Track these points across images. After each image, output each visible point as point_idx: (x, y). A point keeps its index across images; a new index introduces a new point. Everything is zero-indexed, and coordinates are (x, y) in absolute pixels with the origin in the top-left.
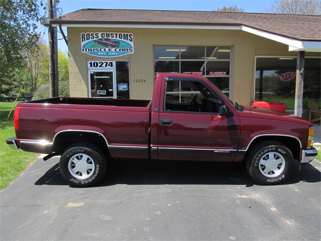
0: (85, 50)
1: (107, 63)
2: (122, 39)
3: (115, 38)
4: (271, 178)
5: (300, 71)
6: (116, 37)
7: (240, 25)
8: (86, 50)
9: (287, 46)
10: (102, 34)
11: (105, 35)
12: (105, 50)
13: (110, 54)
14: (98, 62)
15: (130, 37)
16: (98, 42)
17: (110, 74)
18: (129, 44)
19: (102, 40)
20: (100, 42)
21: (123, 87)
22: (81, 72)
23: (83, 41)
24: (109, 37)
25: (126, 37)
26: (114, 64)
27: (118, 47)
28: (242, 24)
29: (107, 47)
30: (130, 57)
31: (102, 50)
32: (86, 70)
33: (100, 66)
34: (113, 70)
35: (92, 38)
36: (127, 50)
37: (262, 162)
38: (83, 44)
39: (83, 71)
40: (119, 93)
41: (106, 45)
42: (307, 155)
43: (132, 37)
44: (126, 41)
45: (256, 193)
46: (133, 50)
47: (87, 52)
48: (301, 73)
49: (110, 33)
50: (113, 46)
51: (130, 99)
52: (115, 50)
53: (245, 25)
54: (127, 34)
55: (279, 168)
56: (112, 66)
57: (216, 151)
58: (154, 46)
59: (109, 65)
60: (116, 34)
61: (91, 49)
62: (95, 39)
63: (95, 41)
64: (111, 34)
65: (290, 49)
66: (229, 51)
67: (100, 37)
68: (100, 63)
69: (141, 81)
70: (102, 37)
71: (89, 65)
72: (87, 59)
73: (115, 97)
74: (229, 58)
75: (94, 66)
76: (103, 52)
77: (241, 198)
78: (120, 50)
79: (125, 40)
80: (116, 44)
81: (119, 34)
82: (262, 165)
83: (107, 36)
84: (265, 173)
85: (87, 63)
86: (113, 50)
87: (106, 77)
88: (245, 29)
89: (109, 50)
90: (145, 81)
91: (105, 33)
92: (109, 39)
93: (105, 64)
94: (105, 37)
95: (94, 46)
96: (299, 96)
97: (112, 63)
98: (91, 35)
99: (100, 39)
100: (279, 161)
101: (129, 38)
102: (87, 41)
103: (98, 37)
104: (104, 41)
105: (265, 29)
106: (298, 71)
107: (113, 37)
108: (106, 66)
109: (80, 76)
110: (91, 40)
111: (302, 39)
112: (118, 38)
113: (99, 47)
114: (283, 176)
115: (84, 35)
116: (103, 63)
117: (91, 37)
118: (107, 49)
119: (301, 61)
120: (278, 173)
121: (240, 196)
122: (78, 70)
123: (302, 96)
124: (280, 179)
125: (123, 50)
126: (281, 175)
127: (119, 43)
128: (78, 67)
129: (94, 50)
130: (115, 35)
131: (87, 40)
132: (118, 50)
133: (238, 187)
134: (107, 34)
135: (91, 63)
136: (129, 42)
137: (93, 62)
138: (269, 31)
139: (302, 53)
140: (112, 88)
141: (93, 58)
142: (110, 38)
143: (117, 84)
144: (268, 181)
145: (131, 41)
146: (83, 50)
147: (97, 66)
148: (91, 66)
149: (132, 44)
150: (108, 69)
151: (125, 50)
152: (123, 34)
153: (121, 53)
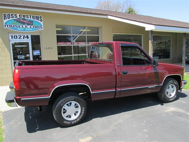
0: (6, 26)
1: (24, 36)
2: (35, 20)
3: (29, 18)
6: (31, 18)
7: (107, 15)
8: (8, 26)
10: (20, 15)
11: (22, 16)
12: (22, 26)
13: (26, 29)
14: (18, 35)
15: (40, 18)
16: (17, 21)
17: (27, 44)
18: (40, 23)
19: (20, 19)
20: (18, 21)
21: (36, 53)
22: (4, 42)
23: (5, 19)
24: (25, 17)
25: (37, 18)
26: (30, 37)
27: (32, 25)
30: (40, 32)
31: (20, 26)
32: (8, 41)
33: (19, 38)
34: (29, 41)
35: (12, 17)
36: (39, 27)
38: (5, 21)
40: (34, 57)
41: (24, 23)
43: (42, 19)
44: (38, 21)
46: (43, 27)
47: (9, 28)
49: (26, 15)
50: (28, 24)
51: (42, 60)
52: (30, 27)
53: (110, 15)
54: (38, 17)
56: (28, 38)
58: (56, 25)
59: (26, 38)
60: (30, 16)
61: (12, 26)
62: (14, 18)
63: (15, 20)
64: (27, 16)
65: (146, 29)
67: (18, 17)
68: (19, 36)
69: (49, 48)
70: (20, 17)
71: (10, 37)
72: (9, 33)
73: (31, 59)
75: (15, 38)
76: (21, 28)
78: (34, 27)
79: (37, 20)
80: (30, 23)
81: (33, 16)
83: (23, 17)
85: (9, 36)
86: (29, 27)
87: (24, 46)
88: (110, 17)
89: (26, 27)
90: (52, 48)
92: (25, 19)
93: (22, 37)
94: (22, 18)
95: (14, 23)
97: (28, 36)
99: (18, 19)
101: (40, 19)
102: (8, 20)
103: (17, 17)
104: (21, 20)
106: (150, 41)
107: (28, 18)
108: (24, 38)
109: (4, 45)
110: (11, 19)
111: (154, 24)
112: (32, 19)
113: (18, 24)
115: (6, 15)
116: (21, 36)
117: (11, 16)
118: (24, 26)
119: (151, 36)
125: (36, 27)
127: (33, 22)
129: (14, 26)
130: (29, 17)
131: (8, 18)
132: (32, 27)
134: (23, 15)
135: (12, 36)
136: (39, 21)
137: (13, 35)
140: (29, 54)
141: (14, 32)
142: (26, 18)
143: (32, 50)
145: (42, 21)
146: (5, 26)
147: (17, 38)
148: (12, 38)
149: (42, 23)
150: (25, 40)
151: (37, 27)
152: (35, 16)
153: (34, 29)
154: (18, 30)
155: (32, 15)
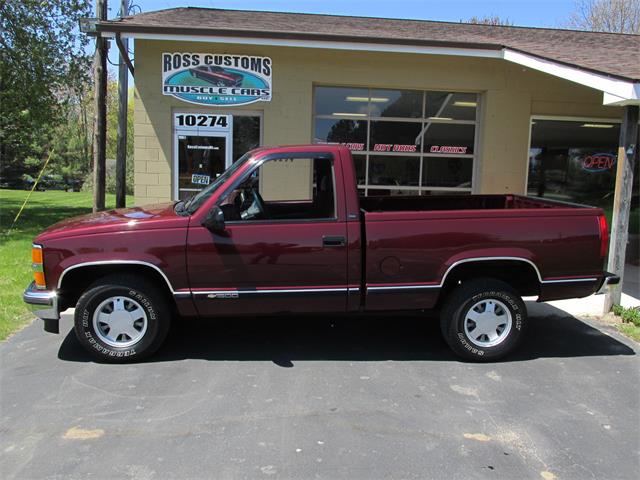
0: (169, 89)
1: (214, 118)
2: (249, 70)
3: (233, 66)
6: (236, 65)
7: (500, 47)
8: (172, 90)
10: (206, 58)
11: (213, 60)
12: (211, 90)
13: (222, 99)
14: (196, 116)
15: (265, 65)
16: (197, 73)
17: (220, 141)
19: (206, 69)
22: (159, 135)
23: (165, 70)
24: (221, 63)
25: (256, 65)
26: (229, 120)
27: (239, 85)
28: (504, 47)
29: (216, 85)
30: (262, 107)
31: (205, 90)
32: (170, 131)
33: (200, 124)
34: (227, 133)
35: (184, 65)
38: (166, 75)
39: (163, 132)
41: (215, 81)
43: (269, 66)
44: (257, 73)
46: (270, 92)
47: (173, 94)
49: (223, 56)
50: (228, 84)
52: (233, 91)
54: (259, 60)
56: (224, 124)
58: (315, 85)
59: (218, 123)
60: (236, 59)
61: (182, 88)
62: (191, 67)
63: (191, 71)
64: (225, 58)
65: (607, 100)
67: (202, 63)
68: (199, 118)
70: (206, 62)
71: (177, 121)
72: (173, 109)
74: (474, 119)
75: (188, 123)
76: (206, 94)
78: (243, 92)
79: (254, 72)
80: (234, 80)
81: (243, 59)
83: (216, 63)
85: (172, 115)
86: (229, 91)
87: (210, 147)
88: (508, 55)
89: (220, 91)
90: (291, 160)
91: (213, 56)
92: (221, 69)
93: (209, 120)
94: (213, 64)
95: (188, 82)
97: (224, 119)
98: (184, 59)
99: (202, 68)
101: (263, 67)
102: (174, 71)
103: (198, 62)
104: (210, 73)
105: (554, 57)
107: (230, 63)
108: (212, 124)
109: (157, 143)
110: (182, 68)
111: (634, 77)
112: (240, 67)
113: (199, 84)
115: (170, 57)
116: (205, 119)
117: (183, 61)
118: (216, 90)
122: (154, 132)
125: (248, 92)
127: (242, 76)
128: (154, 125)
129: (188, 89)
130: (233, 61)
131: (175, 67)
132: (238, 91)
134: (216, 57)
135: (181, 118)
136: (262, 75)
137: (185, 115)
138: (562, 60)
139: (632, 109)
141: (185, 107)
142: (223, 66)
145: (268, 74)
146: (166, 90)
147: (194, 123)
148: (181, 123)
149: (268, 80)
150: (217, 131)
151: (253, 93)
152: (250, 58)
153: (244, 99)
154: (198, 101)
155: (241, 57)
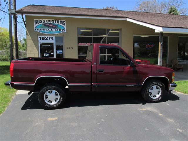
0: (36, 29)
1: (50, 38)
2: (59, 24)
3: (55, 23)
4: (154, 99)
5: (161, 43)
6: (56, 22)
7: (126, 18)
8: (37, 30)
9: (154, 30)
10: (47, 20)
11: (49, 21)
12: (49, 30)
13: (52, 32)
14: (45, 37)
17: (52, 44)
18: (63, 27)
19: (47, 24)
20: (45, 25)
21: (59, 52)
22: (34, 43)
23: (35, 24)
25: (61, 22)
27: (57, 28)
29: (50, 28)
30: (63, 34)
31: (47, 30)
32: (37, 42)
33: (46, 39)
34: (54, 41)
35: (41, 23)
36: (62, 30)
37: (150, 91)
38: (35, 26)
39: (35, 42)
40: (57, 55)
41: (50, 27)
42: (172, 86)
43: (65, 23)
44: (62, 25)
45: (148, 107)
46: (65, 30)
47: (38, 31)
48: (161, 44)
49: (52, 20)
50: (54, 28)
51: (64, 58)
52: (55, 30)
53: (128, 18)
54: (62, 21)
55: (158, 94)
56: (53, 39)
57: (127, 85)
58: (78, 28)
59: (51, 39)
60: (56, 21)
61: (40, 29)
62: (43, 23)
63: (43, 24)
64: (52, 21)
65: (156, 31)
66: (119, 32)
67: (46, 22)
68: (46, 37)
69: (70, 48)
70: (47, 22)
71: (39, 39)
72: (38, 35)
73: (55, 57)
74: (119, 36)
75: (42, 39)
77: (142, 110)
78: (58, 30)
79: (61, 24)
80: (55, 27)
82: (150, 93)
83: (50, 22)
84: (151, 97)
85: (38, 37)
86: (54, 30)
87: (49, 46)
89: (51, 30)
90: (72, 48)
91: (49, 20)
93: (48, 38)
94: (49, 22)
95: (42, 27)
96: (160, 56)
97: (53, 38)
98: (41, 21)
99: (46, 23)
100: (158, 90)
101: (63, 23)
103: (45, 22)
105: (141, 20)
106: (160, 43)
107: (54, 22)
108: (49, 39)
109: (34, 45)
110: (40, 23)
111: (162, 26)
112: (57, 23)
113: (45, 28)
114: (161, 98)
115: (36, 20)
116: (47, 38)
117: (40, 22)
118: (50, 29)
119: (161, 38)
120: (158, 96)
121: (141, 109)
122: (33, 42)
123: (162, 56)
124: (159, 99)
126: (159, 97)
127: (57, 26)
128: (32, 40)
129: (42, 30)
130: (55, 21)
131: (38, 23)
132: (56, 30)
133: (138, 104)
134: (50, 20)
135: (40, 38)
136: (63, 25)
137: (41, 37)
138: (143, 21)
139: (162, 34)
140: (53, 52)
141: (42, 35)
142: (52, 23)
143: (56, 49)
144: (153, 100)
145: (65, 25)
146: (35, 29)
147: (44, 39)
148: (40, 39)
149: (65, 26)
150: (51, 41)
151: (61, 30)
152: (59, 21)
153: (58, 32)
155: (57, 20)
